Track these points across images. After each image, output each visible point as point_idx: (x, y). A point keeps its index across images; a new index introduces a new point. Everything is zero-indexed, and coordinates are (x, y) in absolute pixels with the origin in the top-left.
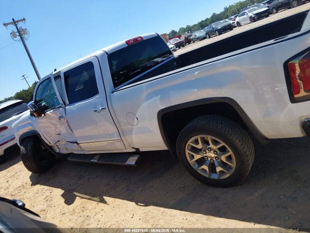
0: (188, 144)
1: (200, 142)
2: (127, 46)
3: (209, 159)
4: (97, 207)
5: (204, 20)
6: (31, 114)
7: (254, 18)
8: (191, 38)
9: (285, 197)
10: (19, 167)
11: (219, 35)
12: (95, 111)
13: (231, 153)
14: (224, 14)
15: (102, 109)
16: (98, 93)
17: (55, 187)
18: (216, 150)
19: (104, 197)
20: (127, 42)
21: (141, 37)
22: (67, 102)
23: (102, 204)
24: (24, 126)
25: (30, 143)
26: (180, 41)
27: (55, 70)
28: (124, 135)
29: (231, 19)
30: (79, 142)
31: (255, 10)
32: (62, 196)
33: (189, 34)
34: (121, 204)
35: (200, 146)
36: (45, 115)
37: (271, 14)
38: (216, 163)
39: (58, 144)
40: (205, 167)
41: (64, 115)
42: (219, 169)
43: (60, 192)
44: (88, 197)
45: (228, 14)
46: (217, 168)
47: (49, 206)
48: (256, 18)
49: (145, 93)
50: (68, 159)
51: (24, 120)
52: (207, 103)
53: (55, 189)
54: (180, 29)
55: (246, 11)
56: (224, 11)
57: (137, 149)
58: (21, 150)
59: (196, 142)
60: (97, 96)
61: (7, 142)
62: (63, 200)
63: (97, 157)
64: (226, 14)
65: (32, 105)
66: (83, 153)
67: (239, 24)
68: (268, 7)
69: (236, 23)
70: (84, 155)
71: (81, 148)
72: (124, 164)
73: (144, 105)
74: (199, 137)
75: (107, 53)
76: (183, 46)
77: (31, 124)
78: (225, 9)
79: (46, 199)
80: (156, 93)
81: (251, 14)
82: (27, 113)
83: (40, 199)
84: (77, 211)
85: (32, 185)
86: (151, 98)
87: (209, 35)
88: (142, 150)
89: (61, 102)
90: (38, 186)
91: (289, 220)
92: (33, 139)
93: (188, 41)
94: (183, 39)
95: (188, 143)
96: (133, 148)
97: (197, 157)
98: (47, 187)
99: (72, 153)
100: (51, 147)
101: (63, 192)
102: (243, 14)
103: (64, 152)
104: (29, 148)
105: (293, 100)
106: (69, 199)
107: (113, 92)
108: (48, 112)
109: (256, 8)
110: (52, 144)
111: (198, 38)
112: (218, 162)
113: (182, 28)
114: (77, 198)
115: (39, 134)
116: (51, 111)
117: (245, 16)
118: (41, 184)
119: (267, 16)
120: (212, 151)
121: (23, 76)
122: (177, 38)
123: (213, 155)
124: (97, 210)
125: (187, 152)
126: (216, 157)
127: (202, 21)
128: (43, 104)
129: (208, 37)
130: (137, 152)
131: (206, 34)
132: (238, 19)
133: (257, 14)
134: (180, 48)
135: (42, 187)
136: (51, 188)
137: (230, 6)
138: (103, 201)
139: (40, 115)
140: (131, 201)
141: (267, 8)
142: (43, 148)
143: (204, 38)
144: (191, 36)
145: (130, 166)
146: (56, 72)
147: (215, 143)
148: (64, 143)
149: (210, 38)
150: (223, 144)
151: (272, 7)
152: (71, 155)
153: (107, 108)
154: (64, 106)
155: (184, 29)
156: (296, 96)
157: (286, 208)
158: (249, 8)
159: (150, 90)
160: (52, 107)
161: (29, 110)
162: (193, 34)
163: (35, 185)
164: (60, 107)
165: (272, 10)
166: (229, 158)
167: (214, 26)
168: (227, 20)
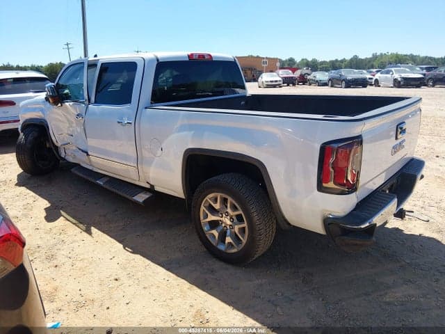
0: (205, 200)
1: (218, 201)
2: (187, 59)
3: (223, 225)
4: (79, 235)
5: (339, 59)
6: (46, 98)
7: (400, 82)
8: (309, 77)
9: (282, 295)
10: (11, 158)
11: (345, 88)
12: (119, 122)
13: (245, 225)
14: (369, 62)
15: (128, 123)
16: (130, 103)
17: (42, 197)
18: (233, 217)
19: (92, 228)
20: (190, 56)
21: (210, 55)
22: (93, 99)
23: (85, 234)
24: (34, 110)
25: (34, 132)
26: (292, 75)
27: (96, 56)
28: (142, 164)
29: (371, 72)
30: (90, 153)
31: (405, 72)
32: (45, 209)
33: (308, 72)
34: (107, 241)
35: (217, 206)
36: (62, 105)
37: (426, 85)
38: (228, 232)
39: (66, 147)
40: (215, 233)
41: (84, 115)
42: (228, 240)
43: (45, 204)
44: (74, 221)
45: (374, 63)
46: (227, 238)
47: (26, 216)
48: (402, 83)
49: (179, 123)
50: (72, 170)
51: (37, 103)
52: (238, 159)
53: (41, 199)
54: (303, 60)
55: (393, 69)
56: (370, 58)
57: (152, 186)
58: (20, 137)
59: (215, 200)
60: (128, 106)
61: (7, 122)
62: (44, 214)
63: (106, 179)
64: (372, 63)
65: (51, 87)
66: (90, 168)
67: (377, 83)
68: (424, 75)
69: (373, 81)
70: (91, 171)
71: (90, 161)
72: (130, 198)
73: (174, 136)
74: (219, 195)
75: (158, 60)
76: (294, 85)
77: (42, 110)
78: (373, 55)
79: (25, 207)
80: (190, 127)
81: (397, 76)
82: (43, 95)
83: (18, 203)
84: (54, 231)
85: (16, 185)
86: (184, 130)
87: (333, 82)
88: (157, 189)
89: (86, 97)
90: (23, 189)
91: (271, 319)
92: (38, 129)
93: (303, 80)
94: (297, 74)
95: (207, 198)
96: (148, 183)
97: (211, 218)
98: (32, 194)
99: (79, 165)
100: (57, 148)
101: (49, 205)
102: (388, 72)
103: (71, 159)
104: (30, 138)
105: (321, 188)
106: (51, 216)
107: (146, 108)
108: (67, 104)
109: (408, 70)
110: (59, 144)
111: (317, 81)
112: (231, 232)
113: (306, 59)
114: (62, 218)
115: (48, 127)
116: (71, 103)
117: (389, 76)
118: (27, 188)
119: (418, 86)
120: (228, 217)
121: (67, 44)
122: (290, 72)
123: (229, 222)
124: (76, 238)
125: (203, 208)
126: (230, 225)
127: (337, 61)
128: (66, 91)
129: (330, 84)
130: (151, 190)
131: (330, 80)
132: (378, 76)
133: (405, 79)
134: (288, 85)
135: (28, 191)
136: (38, 197)
137: (381, 54)
138: (89, 232)
139: (55, 103)
140: (120, 242)
141: (421, 76)
142: (48, 146)
143: (325, 84)
144: (309, 75)
145: (136, 203)
146: (96, 58)
147: (234, 208)
148: (74, 148)
149: (332, 86)
150: (240, 212)
151: (430, 77)
152: (77, 165)
153: (133, 123)
154: (87, 102)
155: (308, 61)
156: (324, 185)
157: (276, 306)
158: (400, 67)
159: (186, 122)
160: (75, 99)
161: (46, 93)
162: (314, 73)
163: (20, 186)
164: (83, 103)
165: (428, 82)
166: (242, 230)
167: (343, 73)
168: (364, 71)
